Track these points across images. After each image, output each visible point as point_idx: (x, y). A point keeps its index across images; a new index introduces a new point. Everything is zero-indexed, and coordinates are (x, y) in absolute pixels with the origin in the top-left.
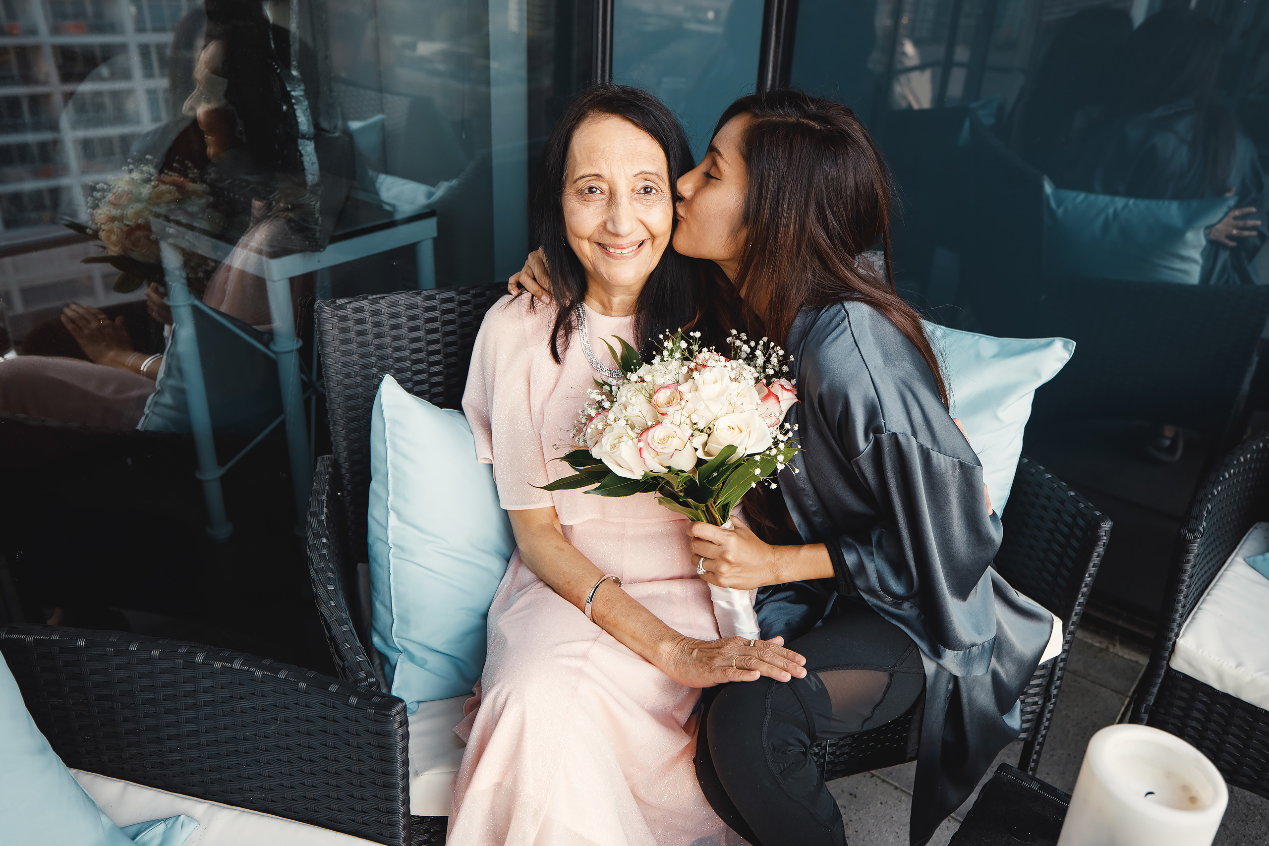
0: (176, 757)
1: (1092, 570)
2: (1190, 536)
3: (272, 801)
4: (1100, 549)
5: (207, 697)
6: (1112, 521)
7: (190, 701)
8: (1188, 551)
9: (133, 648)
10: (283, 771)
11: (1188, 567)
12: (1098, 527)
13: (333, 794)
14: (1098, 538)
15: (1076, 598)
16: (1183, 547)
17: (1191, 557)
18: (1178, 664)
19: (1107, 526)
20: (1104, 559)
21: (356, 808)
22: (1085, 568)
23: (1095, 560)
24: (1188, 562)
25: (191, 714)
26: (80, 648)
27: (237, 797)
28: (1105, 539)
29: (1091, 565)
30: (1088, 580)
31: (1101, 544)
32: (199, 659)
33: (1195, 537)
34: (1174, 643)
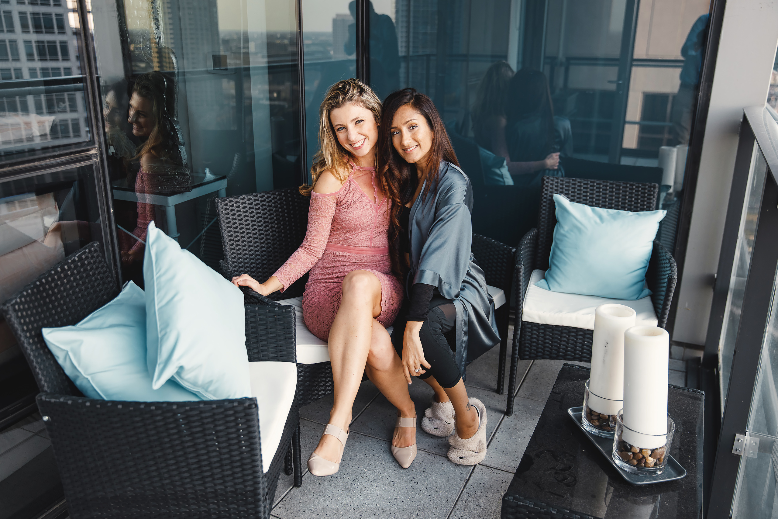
18: (525, 318)
34: (522, 310)
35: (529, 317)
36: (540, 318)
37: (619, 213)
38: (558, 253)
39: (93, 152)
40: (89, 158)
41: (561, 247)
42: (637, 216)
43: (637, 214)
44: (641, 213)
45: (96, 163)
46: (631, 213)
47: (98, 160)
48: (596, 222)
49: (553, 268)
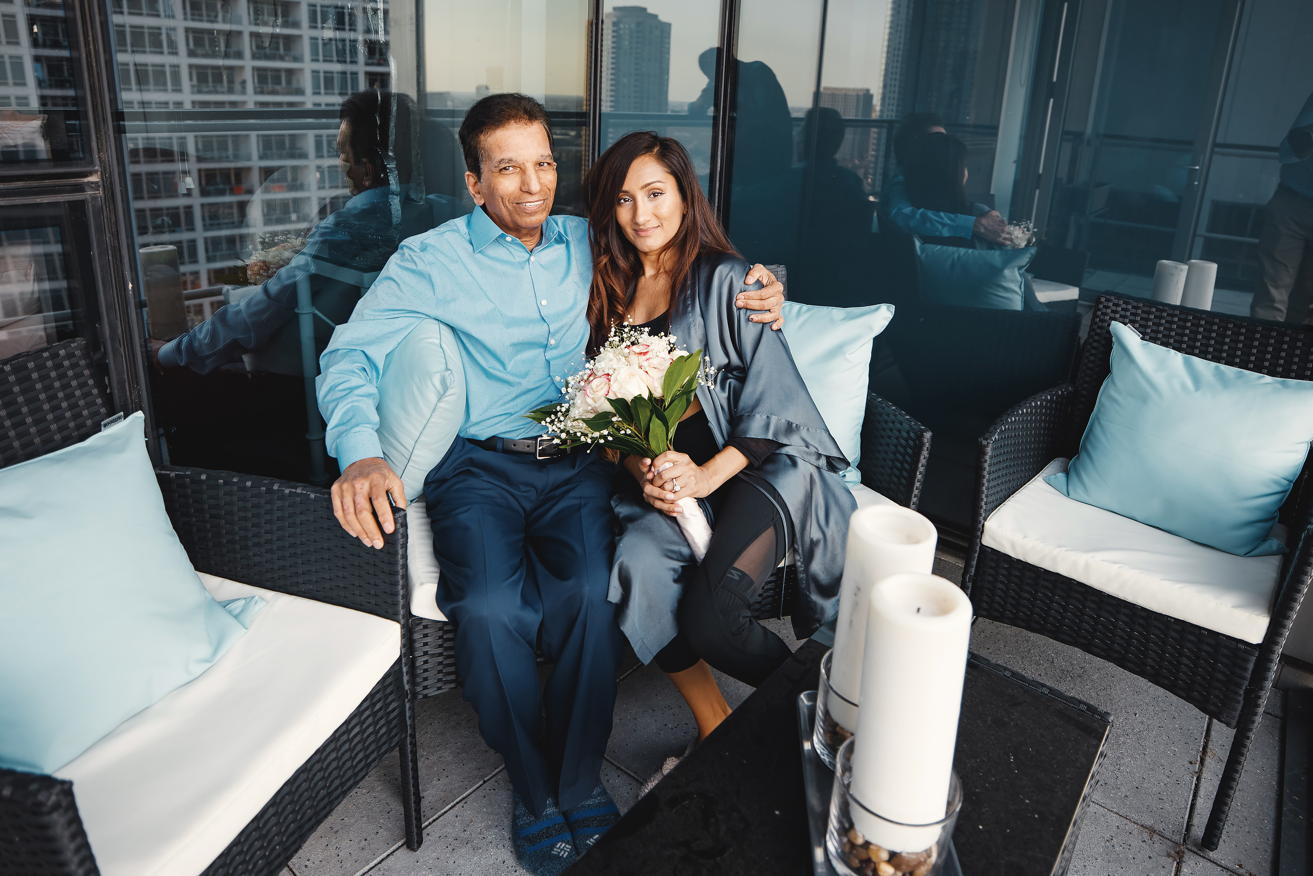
0: (257, 559)
1: (921, 469)
2: (984, 443)
3: (317, 591)
4: (925, 453)
5: (279, 514)
6: (932, 432)
7: (268, 517)
8: (985, 454)
9: (235, 480)
10: (325, 567)
11: (986, 465)
12: (922, 436)
13: (357, 583)
14: (922, 444)
15: (912, 491)
16: (981, 452)
17: (987, 457)
18: (987, 541)
19: (928, 435)
20: (929, 460)
21: (371, 593)
22: (916, 468)
23: (923, 461)
24: (986, 461)
25: (268, 527)
26: (203, 481)
27: (295, 589)
28: (927, 445)
29: (920, 465)
30: (919, 476)
31: (925, 449)
32: (276, 487)
33: (988, 443)
34: (983, 525)
35: (994, 540)
36: (1013, 546)
37: (1240, 376)
38: (1097, 431)
39: (94, 178)
40: (80, 188)
41: (1102, 422)
42: (1279, 386)
43: (1282, 383)
44: (1293, 382)
45: (94, 198)
46: (1268, 379)
47: (100, 193)
48: (1184, 386)
49: (1083, 455)
